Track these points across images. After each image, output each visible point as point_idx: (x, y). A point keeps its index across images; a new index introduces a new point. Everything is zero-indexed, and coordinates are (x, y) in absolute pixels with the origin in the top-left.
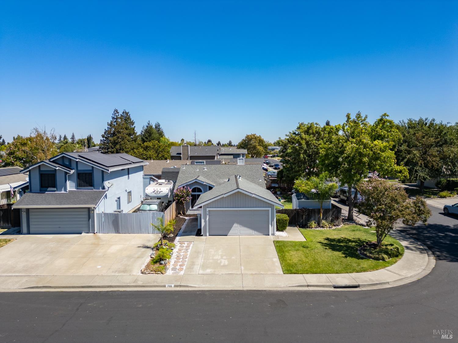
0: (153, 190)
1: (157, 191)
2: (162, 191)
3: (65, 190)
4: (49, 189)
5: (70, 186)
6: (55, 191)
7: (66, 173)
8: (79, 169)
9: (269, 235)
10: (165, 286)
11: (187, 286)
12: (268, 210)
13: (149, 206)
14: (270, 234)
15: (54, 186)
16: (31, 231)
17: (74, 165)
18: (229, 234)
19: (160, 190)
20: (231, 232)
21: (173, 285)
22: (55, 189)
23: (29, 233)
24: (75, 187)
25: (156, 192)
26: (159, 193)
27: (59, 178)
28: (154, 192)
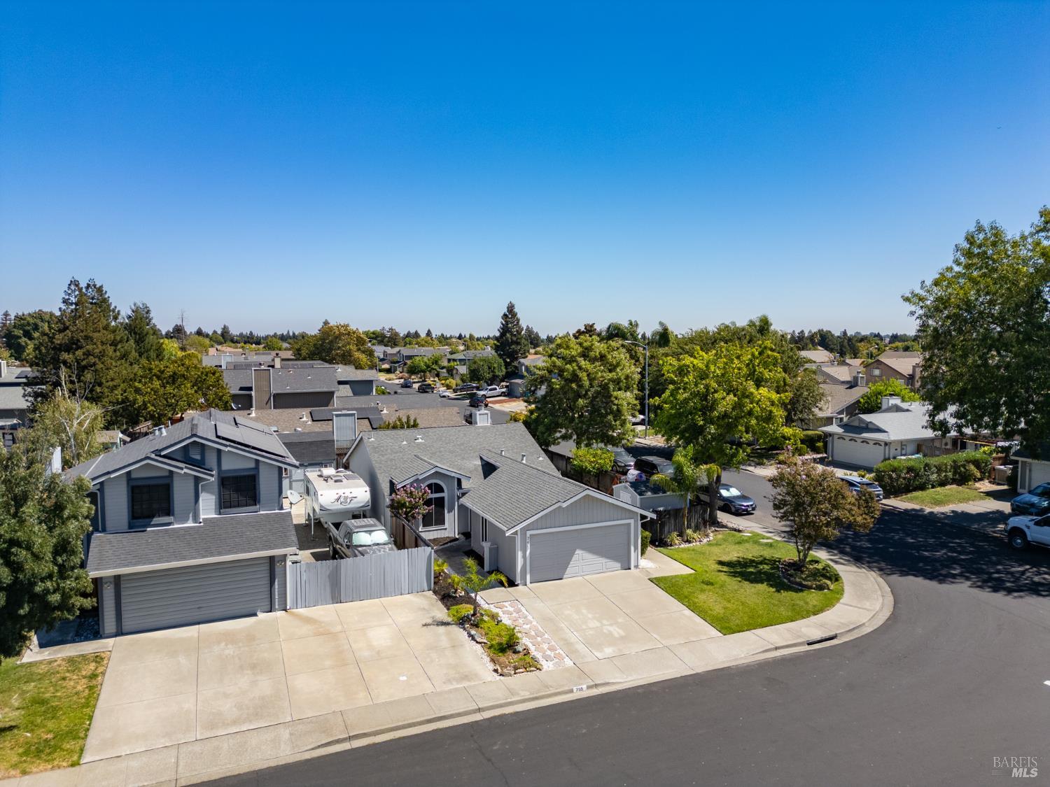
0: (337, 497)
1: (346, 498)
2: (355, 497)
3: (196, 519)
4: (156, 520)
5: (207, 507)
6: (169, 524)
7: (197, 479)
8: (225, 467)
9: (630, 569)
10: (571, 691)
11: (607, 684)
12: (629, 525)
13: (370, 534)
14: (632, 567)
15: (168, 511)
16: (126, 628)
17: (211, 460)
18: (565, 576)
19: (350, 496)
20: (569, 570)
21: (584, 687)
22: (171, 519)
23: (120, 633)
24: (214, 510)
25: (342, 499)
26: (349, 501)
27: (181, 491)
28: (339, 501)
